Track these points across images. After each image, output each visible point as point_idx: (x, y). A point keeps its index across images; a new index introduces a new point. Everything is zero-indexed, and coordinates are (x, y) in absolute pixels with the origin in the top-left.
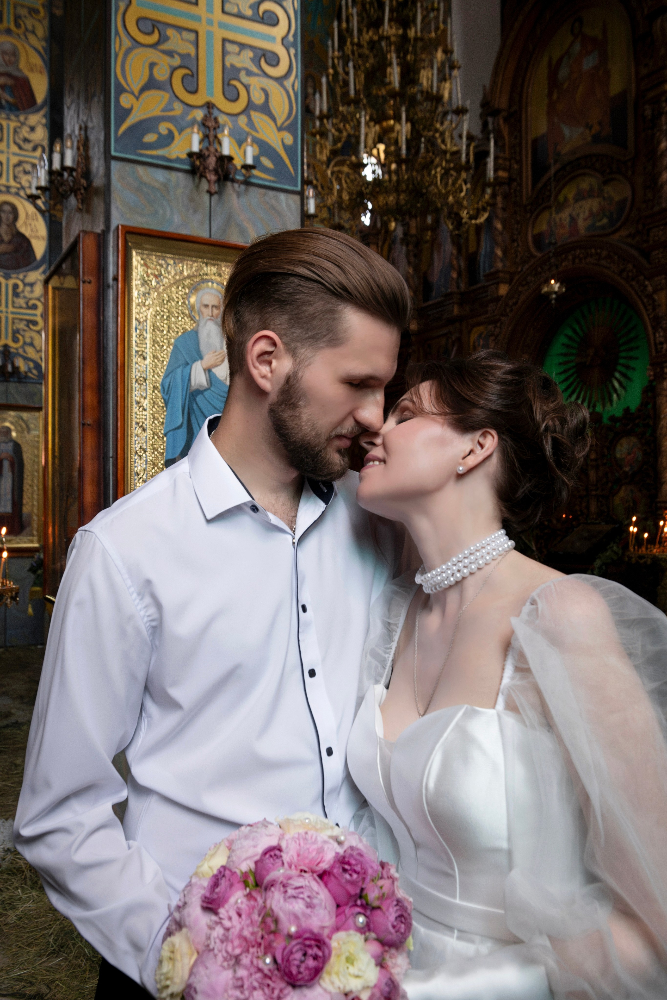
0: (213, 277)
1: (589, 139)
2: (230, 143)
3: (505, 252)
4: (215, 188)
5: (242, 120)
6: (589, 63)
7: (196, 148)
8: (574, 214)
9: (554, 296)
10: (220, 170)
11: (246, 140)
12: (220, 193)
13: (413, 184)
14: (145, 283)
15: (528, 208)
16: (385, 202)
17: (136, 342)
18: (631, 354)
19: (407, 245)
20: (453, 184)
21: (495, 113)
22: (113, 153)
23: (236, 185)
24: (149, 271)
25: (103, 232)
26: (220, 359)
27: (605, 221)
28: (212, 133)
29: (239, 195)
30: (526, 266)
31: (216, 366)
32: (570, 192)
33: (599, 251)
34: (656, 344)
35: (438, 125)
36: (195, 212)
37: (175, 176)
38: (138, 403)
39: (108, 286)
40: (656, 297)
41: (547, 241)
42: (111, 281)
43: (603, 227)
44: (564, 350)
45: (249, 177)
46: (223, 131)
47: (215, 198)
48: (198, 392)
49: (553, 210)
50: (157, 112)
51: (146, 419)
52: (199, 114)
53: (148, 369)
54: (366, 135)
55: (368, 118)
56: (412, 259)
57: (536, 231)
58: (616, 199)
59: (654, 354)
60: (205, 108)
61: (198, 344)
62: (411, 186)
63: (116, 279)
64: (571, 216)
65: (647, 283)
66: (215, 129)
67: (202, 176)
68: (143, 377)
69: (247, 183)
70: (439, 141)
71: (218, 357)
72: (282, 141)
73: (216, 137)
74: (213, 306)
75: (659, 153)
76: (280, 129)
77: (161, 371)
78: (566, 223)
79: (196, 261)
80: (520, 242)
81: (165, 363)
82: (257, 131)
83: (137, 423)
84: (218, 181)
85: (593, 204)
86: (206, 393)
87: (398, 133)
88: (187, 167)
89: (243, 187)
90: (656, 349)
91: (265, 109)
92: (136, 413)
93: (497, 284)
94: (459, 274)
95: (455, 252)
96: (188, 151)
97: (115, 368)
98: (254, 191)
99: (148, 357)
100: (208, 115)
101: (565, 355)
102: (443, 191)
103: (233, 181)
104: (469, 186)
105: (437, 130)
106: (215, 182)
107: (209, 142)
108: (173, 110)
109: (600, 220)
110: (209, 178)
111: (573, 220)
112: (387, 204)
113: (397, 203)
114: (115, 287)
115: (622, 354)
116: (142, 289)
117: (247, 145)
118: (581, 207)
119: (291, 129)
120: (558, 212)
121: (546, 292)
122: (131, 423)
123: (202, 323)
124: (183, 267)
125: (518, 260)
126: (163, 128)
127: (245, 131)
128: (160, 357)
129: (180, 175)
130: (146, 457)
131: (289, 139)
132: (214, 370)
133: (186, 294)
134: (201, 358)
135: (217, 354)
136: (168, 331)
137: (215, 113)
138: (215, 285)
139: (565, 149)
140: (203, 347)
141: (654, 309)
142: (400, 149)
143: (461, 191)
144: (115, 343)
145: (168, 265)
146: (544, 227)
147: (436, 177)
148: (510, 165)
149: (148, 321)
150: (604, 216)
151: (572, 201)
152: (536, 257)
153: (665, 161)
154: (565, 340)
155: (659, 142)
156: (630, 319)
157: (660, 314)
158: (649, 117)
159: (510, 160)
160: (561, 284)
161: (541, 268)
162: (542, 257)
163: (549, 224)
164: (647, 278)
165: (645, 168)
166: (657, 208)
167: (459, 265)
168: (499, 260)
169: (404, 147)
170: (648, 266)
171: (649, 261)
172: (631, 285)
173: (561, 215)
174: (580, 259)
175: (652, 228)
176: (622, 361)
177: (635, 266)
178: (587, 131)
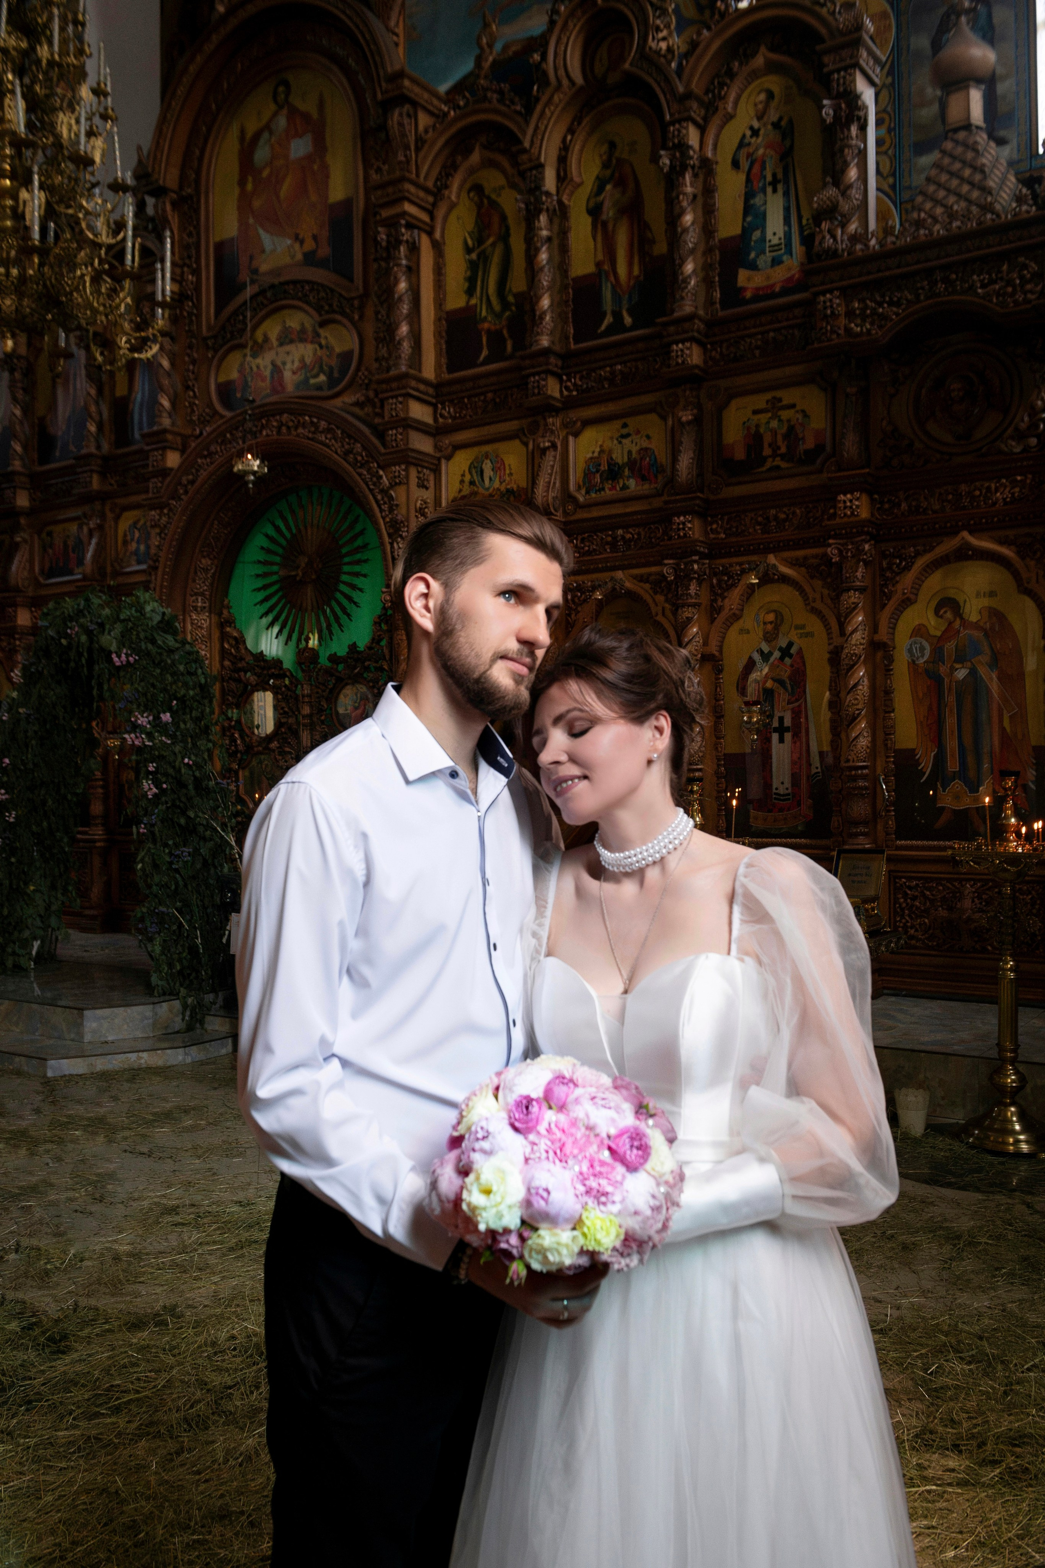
1: (299, 257)
3: (173, 404)
6: (300, 148)
8: (279, 363)
9: (252, 478)
13: (45, 285)
15: (210, 342)
18: (357, 568)
19: (12, 371)
20: (109, 296)
21: (159, 192)
27: (322, 378)
30: (208, 429)
32: (272, 329)
33: (315, 420)
35: (84, 203)
40: (393, 493)
41: (239, 396)
43: (319, 387)
44: (262, 557)
49: (248, 351)
56: (20, 395)
57: (221, 379)
58: (338, 350)
62: (40, 288)
64: (273, 363)
65: (381, 473)
70: (84, 225)
75: (397, 296)
78: (267, 373)
80: (196, 390)
87: (26, 203)
93: (164, 449)
94: (100, 427)
95: (93, 392)
101: (265, 563)
102: (92, 303)
105: (81, 207)
109: (315, 376)
111: (277, 370)
113: (17, 310)
115: (346, 568)
118: (288, 353)
120: (254, 356)
121: (239, 470)
125: (195, 418)
139: (264, 266)
141: (391, 510)
142: (27, 229)
146: (235, 375)
147: (83, 281)
150: (321, 370)
151: (275, 343)
152: (222, 417)
153: (405, 308)
154: (264, 542)
155: (397, 282)
156: (356, 521)
157: (399, 517)
158: (384, 244)
159: (182, 267)
160: (262, 461)
161: (231, 434)
162: (232, 418)
163: (241, 371)
164: (379, 467)
165: (377, 313)
166: (393, 372)
167: (100, 414)
168: (165, 414)
169: (37, 228)
170: (383, 450)
171: (384, 445)
172: (360, 475)
173: (259, 361)
174: (288, 428)
175: (387, 398)
176: (344, 578)
177: (364, 448)
178: (297, 246)
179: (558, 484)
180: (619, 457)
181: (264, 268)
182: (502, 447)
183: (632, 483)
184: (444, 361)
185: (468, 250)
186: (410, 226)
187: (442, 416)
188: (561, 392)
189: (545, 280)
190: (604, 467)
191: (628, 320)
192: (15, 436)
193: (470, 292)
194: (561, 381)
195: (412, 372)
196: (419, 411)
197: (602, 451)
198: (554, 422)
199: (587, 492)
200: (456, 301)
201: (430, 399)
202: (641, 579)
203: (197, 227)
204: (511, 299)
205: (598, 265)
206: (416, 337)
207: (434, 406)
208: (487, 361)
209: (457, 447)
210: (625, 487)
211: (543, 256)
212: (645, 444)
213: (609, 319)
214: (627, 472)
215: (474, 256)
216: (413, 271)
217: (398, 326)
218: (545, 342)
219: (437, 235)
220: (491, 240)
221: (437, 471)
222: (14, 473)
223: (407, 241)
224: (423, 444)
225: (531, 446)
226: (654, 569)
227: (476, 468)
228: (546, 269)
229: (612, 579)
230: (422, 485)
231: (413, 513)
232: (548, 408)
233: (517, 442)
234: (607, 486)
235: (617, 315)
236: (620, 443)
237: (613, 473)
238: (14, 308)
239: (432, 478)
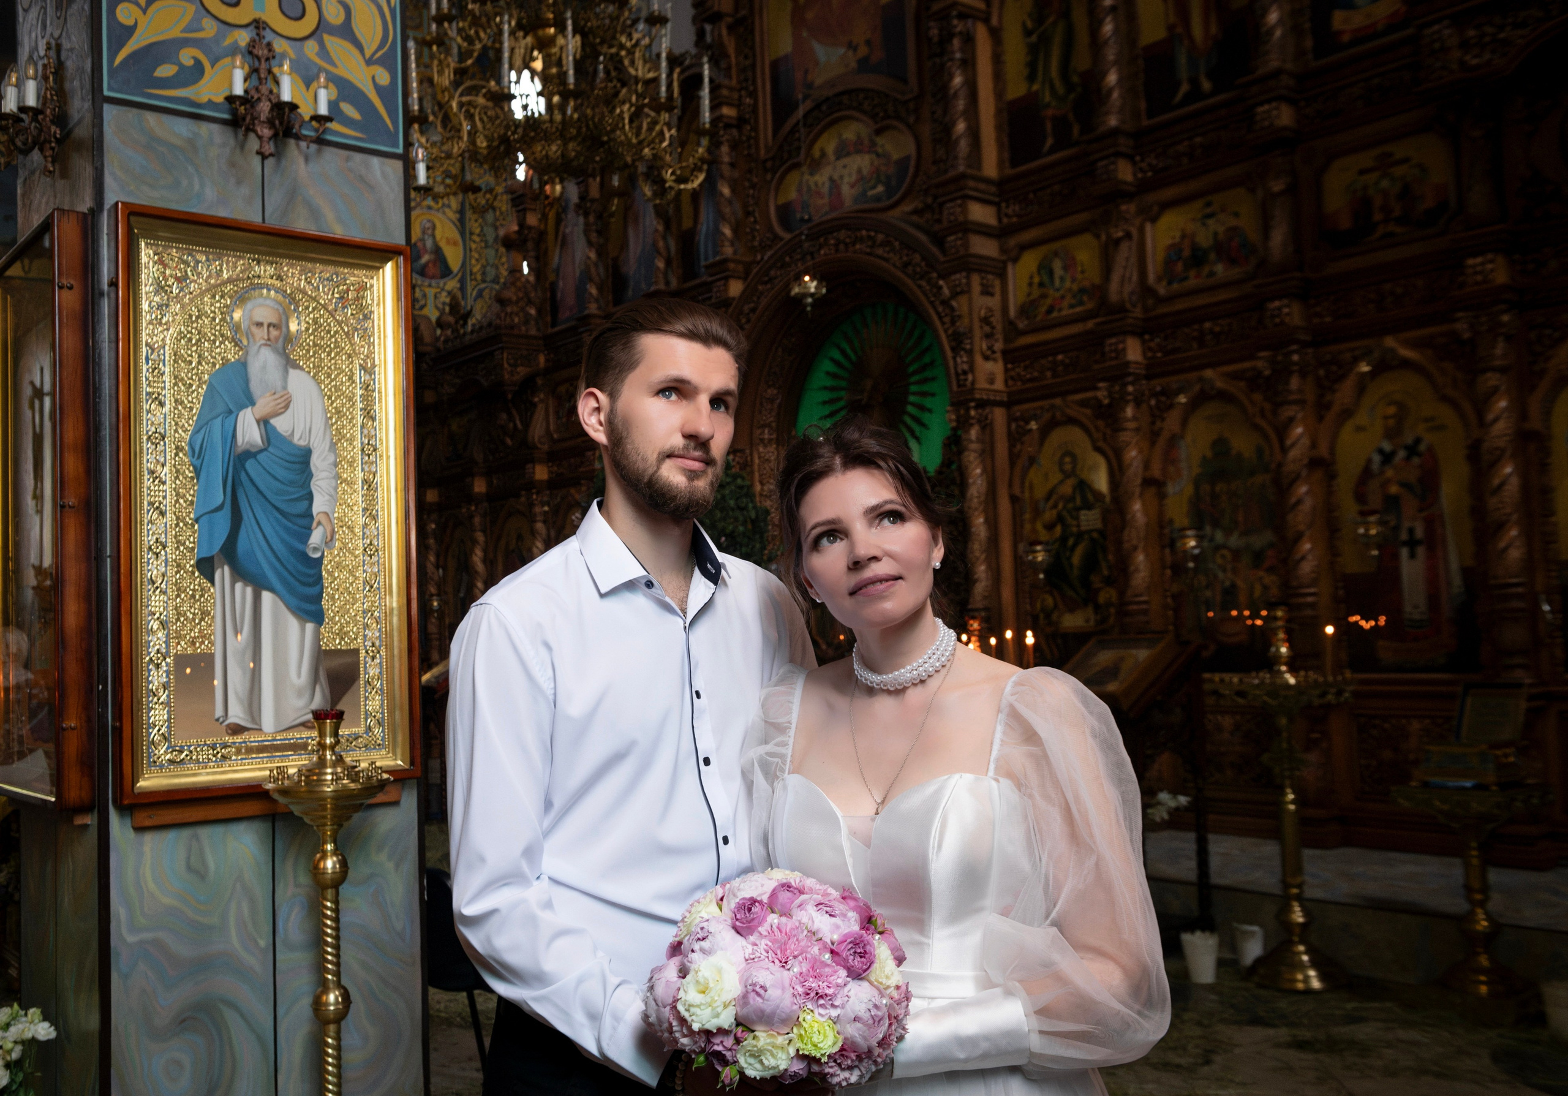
0: (270, 282)
1: (854, 65)
2: (293, 82)
3: (735, 230)
4: (269, 148)
5: (311, 47)
7: (239, 90)
8: (836, 177)
9: (810, 300)
10: (277, 122)
11: (318, 77)
12: (278, 155)
13: (587, 126)
14: (160, 289)
15: (769, 164)
16: (544, 152)
17: (147, 379)
18: (925, 388)
19: (586, 215)
20: (650, 129)
21: (715, 18)
22: (106, 93)
23: (303, 144)
24: (168, 272)
25: (92, 210)
26: (282, 405)
27: (880, 189)
28: (264, 66)
29: (307, 159)
30: (769, 254)
31: (276, 414)
32: (828, 144)
33: (872, 234)
34: (957, 374)
35: (623, 39)
36: (239, 183)
37: (205, 128)
38: (152, 472)
39: (102, 294)
40: (954, 303)
41: (798, 216)
42: (106, 287)
43: (877, 198)
44: (829, 382)
45: (324, 132)
46: (281, 65)
47: (270, 162)
48: (248, 454)
49: (804, 169)
50: (176, 33)
51: (165, 497)
52: (243, 38)
53: (168, 421)
54: (512, 50)
55: (513, 23)
56: (594, 236)
57: (782, 200)
58: (896, 156)
59: (955, 388)
60: (252, 27)
61: (247, 381)
62: (584, 129)
63: (114, 284)
64: (831, 179)
65: (941, 282)
66: (267, 59)
67: (250, 129)
68: (160, 433)
69: (321, 141)
70: (626, 62)
71: (279, 401)
72: (373, 78)
73: (270, 72)
74: (269, 325)
75: (952, 91)
76: (369, 62)
77: (187, 422)
78: (825, 190)
79: (243, 258)
80: (757, 215)
81: (194, 411)
82: (334, 65)
83: (151, 504)
84: (275, 136)
85: (862, 162)
86: (260, 457)
87: (561, 48)
88: (226, 116)
89: (314, 147)
90: (958, 381)
91: (346, 31)
92: (149, 488)
93: (727, 278)
94: (668, 262)
95: (661, 228)
96: (227, 93)
97: (114, 420)
98: (329, 152)
99: (167, 402)
100: (257, 38)
101: (832, 389)
102: (634, 141)
103: (298, 137)
104: (673, 131)
105: (622, 47)
106: (270, 139)
107: (260, 79)
108: (201, 29)
109: (874, 187)
110: (260, 133)
111: (834, 184)
112: (547, 156)
113: (563, 155)
114: (113, 295)
115: (913, 388)
116: (157, 299)
117: (319, 87)
118: (845, 166)
119: (386, 62)
120: (812, 174)
121: (797, 294)
122: (141, 503)
123: (253, 350)
124: (221, 265)
125: (756, 243)
126: (187, 57)
127: (316, 64)
128: (186, 402)
129: (215, 127)
130: (166, 555)
131: (384, 78)
132: (273, 421)
133: (226, 306)
134: (252, 403)
135: (276, 396)
136: (199, 363)
137: (269, 36)
138: (272, 292)
139: (819, 79)
140: (255, 386)
141: (953, 322)
142: (565, 73)
143: (663, 140)
144: (114, 382)
145: (198, 262)
146: (793, 195)
147: (623, 119)
148: (740, 97)
149: (167, 348)
150: (879, 181)
151: (832, 158)
152: (781, 239)
153: (961, 104)
154: (828, 366)
155: (951, 77)
156: (921, 337)
157: (962, 330)
158: (936, 39)
159: (740, 90)
160: (820, 282)
161: (791, 257)
162: (790, 240)
163: (799, 190)
164: (941, 277)
165: (933, 113)
166: (952, 173)
167: (667, 248)
168: (727, 243)
169: (571, 72)
170: (942, 259)
171: (944, 251)
172: (920, 287)
173: (817, 178)
174: (846, 245)
175: (944, 203)
176: (912, 398)
177: (924, 258)
178: (850, 53)
179: (1135, 278)
180: (1204, 239)
181: (818, 81)
182: (1073, 242)
183: (1219, 268)
184: (1006, 155)
185: (1028, 33)
186: (962, 16)
187: (1007, 215)
188: (1135, 175)
189: (1111, 54)
190: (1187, 253)
191: (1207, 85)
192: (591, 280)
193: (1031, 78)
194: (1134, 163)
195: (969, 171)
196: (980, 213)
197: (1183, 236)
198: (1129, 208)
199: (1170, 283)
200: (1016, 89)
201: (991, 198)
202: (1235, 376)
203: (752, 48)
204: (1075, 79)
205: (1171, 28)
206: (974, 134)
207: (997, 205)
208: (1052, 151)
209: (1024, 248)
210: (1212, 274)
211: (1108, 28)
212: (1233, 222)
213: (1185, 88)
214: (1212, 256)
215: (1034, 38)
216: (969, 64)
217: (954, 123)
218: (1113, 121)
219: (994, 21)
220: (1051, 19)
221: (1002, 275)
222: (589, 316)
223: (961, 33)
224: (985, 247)
225: (1104, 237)
226: (1246, 365)
227: (1045, 268)
228: (1111, 42)
229: (1201, 379)
230: (987, 292)
231: (977, 324)
232: (1119, 194)
233: (1087, 238)
234: (1192, 273)
235: (1194, 82)
236: (1204, 224)
237: (1198, 258)
238: (559, 152)
239: (997, 283)
